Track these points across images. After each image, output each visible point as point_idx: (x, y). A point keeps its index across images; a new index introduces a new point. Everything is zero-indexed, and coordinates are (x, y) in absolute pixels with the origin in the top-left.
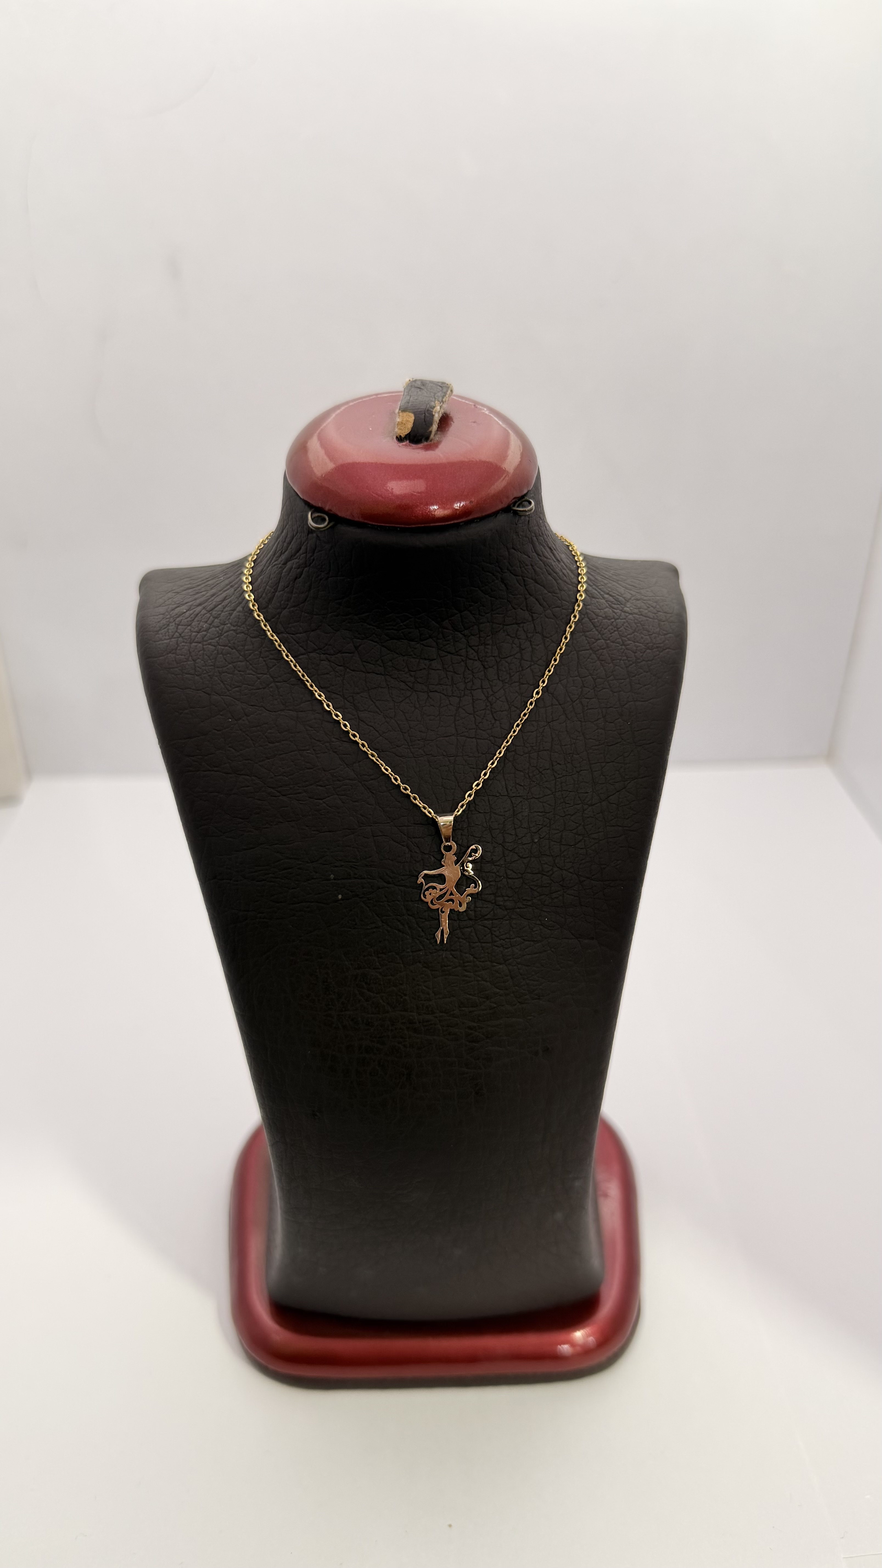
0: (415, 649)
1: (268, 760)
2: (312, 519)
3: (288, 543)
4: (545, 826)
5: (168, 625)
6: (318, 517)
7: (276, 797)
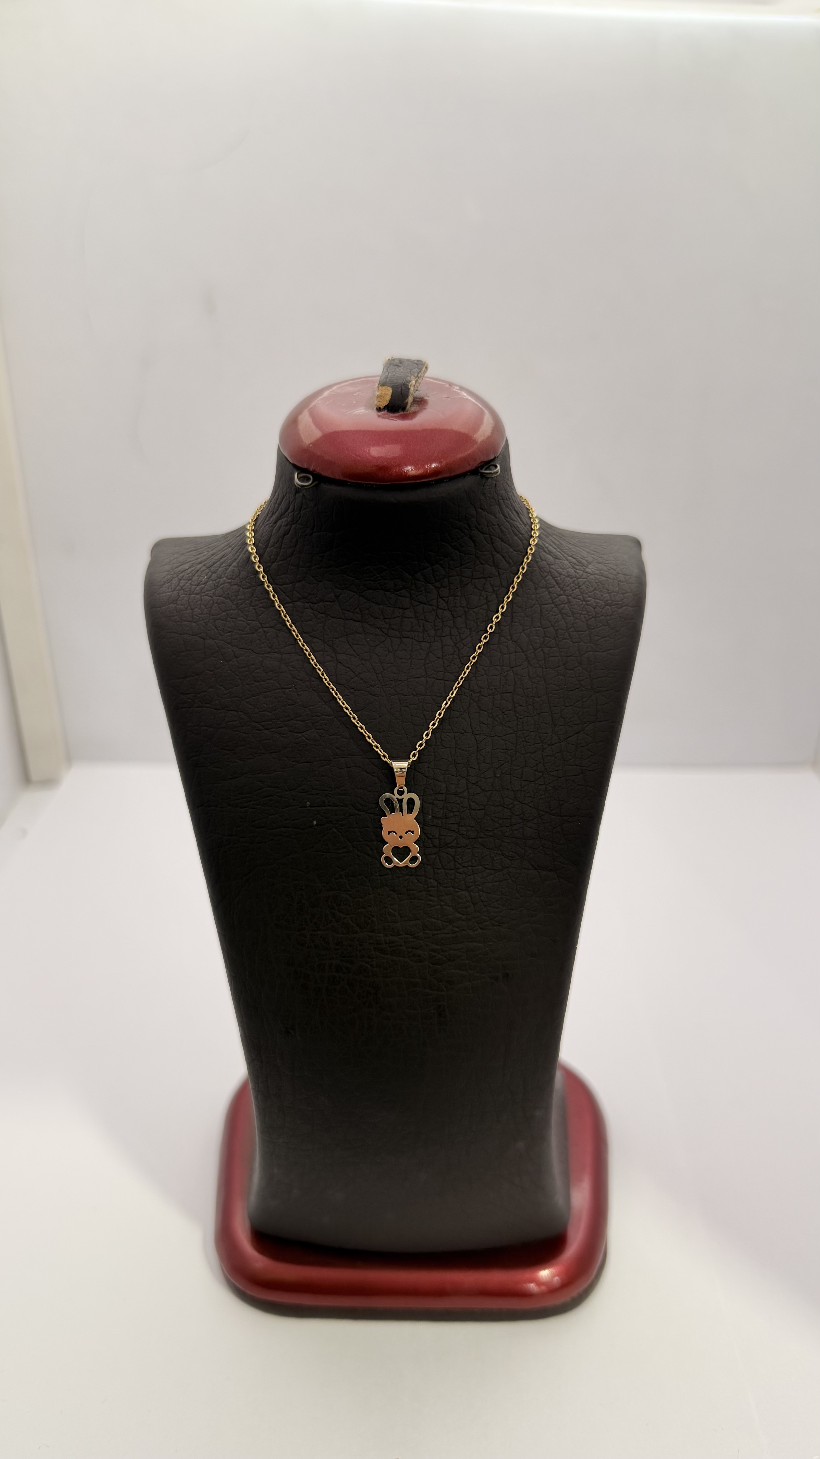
0: (391, 598)
1: (254, 698)
2: (299, 479)
3: (278, 504)
4: (506, 762)
5: (172, 580)
6: (303, 477)
7: (260, 730)
